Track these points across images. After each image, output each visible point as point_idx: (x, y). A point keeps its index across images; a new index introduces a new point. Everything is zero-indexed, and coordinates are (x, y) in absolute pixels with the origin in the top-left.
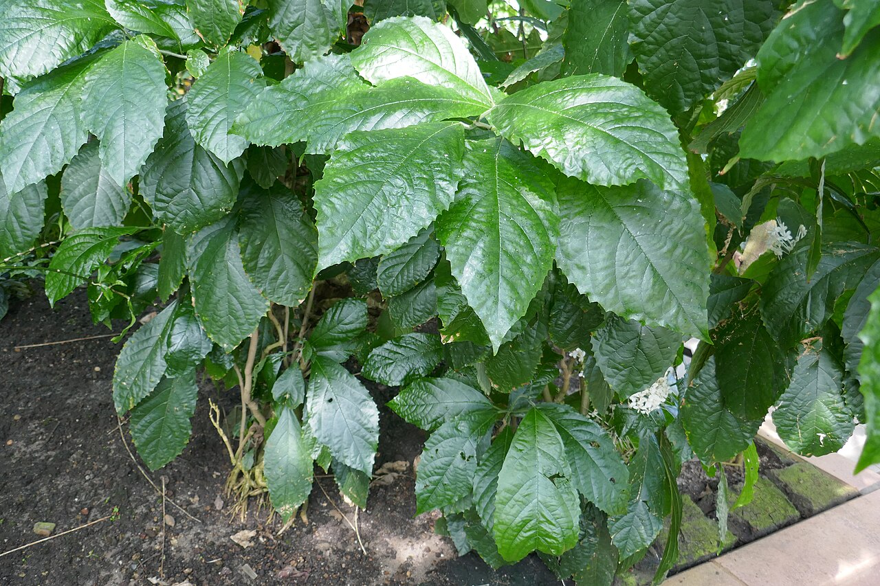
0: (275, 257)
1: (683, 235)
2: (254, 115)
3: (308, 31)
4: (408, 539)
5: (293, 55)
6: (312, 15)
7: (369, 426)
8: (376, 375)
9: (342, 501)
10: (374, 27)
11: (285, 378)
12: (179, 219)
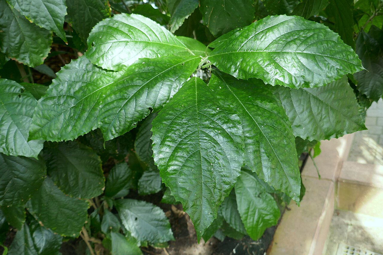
0: (77, 176)
1: (338, 84)
2: (41, 122)
3: (31, 44)
4: (193, 246)
5: (29, 63)
6: (28, 33)
7: (162, 218)
8: (148, 191)
9: (155, 249)
10: (92, 33)
11: (105, 221)
12: (16, 199)
